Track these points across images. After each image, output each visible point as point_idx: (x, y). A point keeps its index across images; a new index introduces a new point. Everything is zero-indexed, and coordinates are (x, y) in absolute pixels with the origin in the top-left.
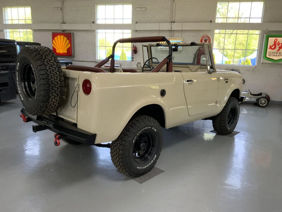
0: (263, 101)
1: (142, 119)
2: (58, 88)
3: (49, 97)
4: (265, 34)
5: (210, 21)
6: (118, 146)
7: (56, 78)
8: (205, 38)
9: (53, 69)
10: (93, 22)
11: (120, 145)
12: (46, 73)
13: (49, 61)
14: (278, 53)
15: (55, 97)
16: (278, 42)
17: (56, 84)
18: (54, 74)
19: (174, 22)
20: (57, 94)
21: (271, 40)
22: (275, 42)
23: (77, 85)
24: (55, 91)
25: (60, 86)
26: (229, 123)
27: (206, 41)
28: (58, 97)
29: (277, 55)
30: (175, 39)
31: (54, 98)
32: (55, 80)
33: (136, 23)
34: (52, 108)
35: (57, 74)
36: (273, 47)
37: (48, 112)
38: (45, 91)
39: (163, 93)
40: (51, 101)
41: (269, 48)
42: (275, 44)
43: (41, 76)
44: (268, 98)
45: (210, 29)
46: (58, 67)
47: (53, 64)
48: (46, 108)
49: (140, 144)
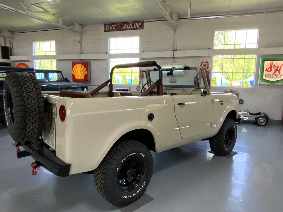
0: (262, 121)
1: (127, 144)
2: (36, 115)
3: (26, 124)
4: (261, 58)
5: (209, 48)
6: (101, 174)
7: (33, 105)
8: (204, 63)
9: (31, 95)
10: (106, 53)
11: (103, 173)
12: (23, 100)
13: (27, 87)
14: (275, 75)
15: (33, 123)
16: (273, 65)
17: (34, 110)
18: (31, 101)
19: (176, 50)
20: (35, 121)
21: (267, 63)
22: (271, 65)
23: (55, 111)
24: (33, 118)
25: (38, 112)
26: (226, 144)
27: (205, 65)
28: (37, 124)
29: (274, 77)
30: (177, 65)
31: (32, 125)
32: (32, 106)
33: (143, 52)
34: (31, 135)
35: (35, 100)
36: (269, 70)
37: (27, 138)
38: (21, 118)
39: (151, 117)
40: (29, 128)
41: (266, 71)
42: (271, 67)
43: (17, 103)
44: (266, 117)
45: (209, 55)
46: (37, 93)
47: (31, 90)
48: (24, 135)
49: (127, 171)
